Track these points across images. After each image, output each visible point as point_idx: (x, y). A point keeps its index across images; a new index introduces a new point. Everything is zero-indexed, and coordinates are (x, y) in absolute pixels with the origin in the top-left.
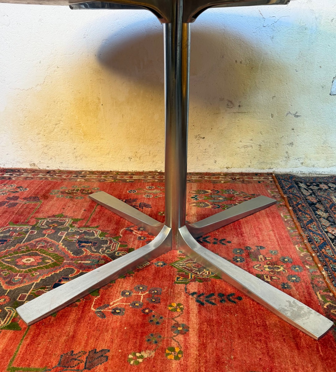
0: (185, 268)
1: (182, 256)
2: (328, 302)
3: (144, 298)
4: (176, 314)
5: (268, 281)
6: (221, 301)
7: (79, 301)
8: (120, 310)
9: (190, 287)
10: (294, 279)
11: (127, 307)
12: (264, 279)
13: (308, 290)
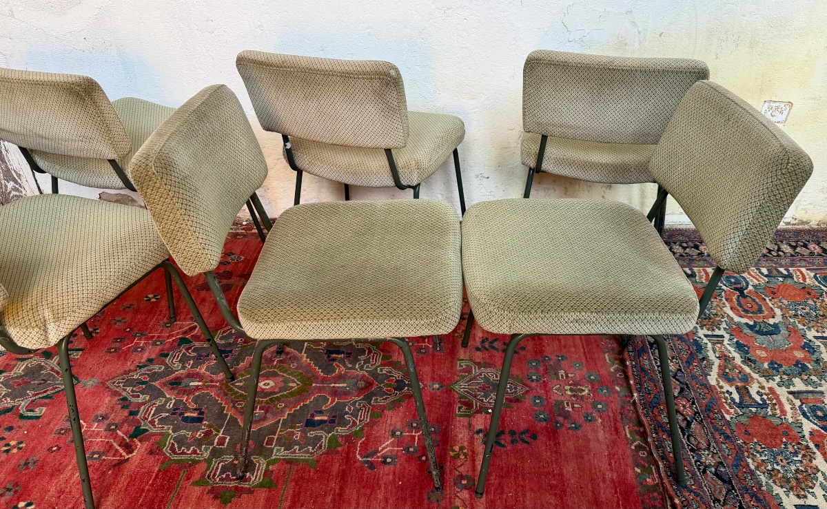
0: (468, 392)
1: (464, 373)
2: (638, 440)
3: (418, 439)
4: (459, 463)
5: (568, 411)
6: (512, 442)
7: (341, 445)
8: (390, 458)
9: (474, 421)
10: (600, 406)
11: (399, 454)
12: (564, 408)
13: (615, 423)
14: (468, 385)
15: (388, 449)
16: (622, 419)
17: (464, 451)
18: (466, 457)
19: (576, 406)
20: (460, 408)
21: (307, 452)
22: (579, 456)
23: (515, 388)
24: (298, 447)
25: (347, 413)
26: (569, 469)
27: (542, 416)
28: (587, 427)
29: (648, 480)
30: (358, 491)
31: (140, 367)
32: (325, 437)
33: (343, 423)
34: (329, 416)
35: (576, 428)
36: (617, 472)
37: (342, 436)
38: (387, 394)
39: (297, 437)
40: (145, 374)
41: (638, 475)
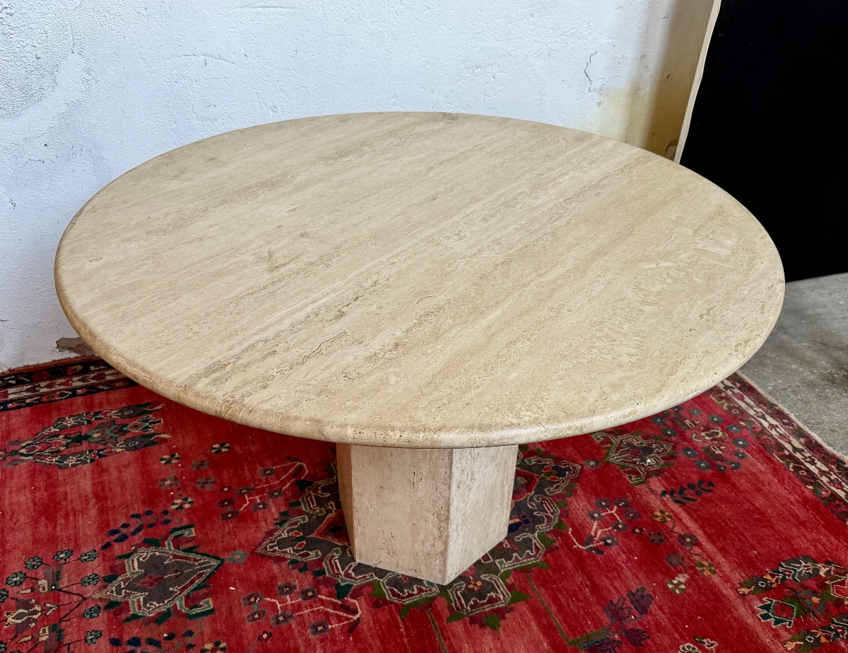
0: (625, 461)
1: (606, 446)
2: (790, 462)
3: (618, 515)
4: (670, 525)
5: (720, 454)
6: (698, 494)
7: (554, 541)
8: (609, 539)
9: (653, 487)
10: (741, 443)
11: (613, 533)
12: (714, 453)
13: (763, 454)
14: (620, 455)
15: (599, 532)
16: (765, 448)
17: (667, 513)
18: (672, 519)
19: (722, 448)
20: (630, 478)
21: (529, 556)
22: (759, 490)
23: (663, 447)
24: (516, 554)
25: (533, 511)
26: (759, 502)
27: (703, 465)
28: (743, 463)
29: (823, 493)
30: (607, 577)
31: (281, 524)
32: (535, 538)
33: (540, 521)
34: (519, 518)
35: (736, 468)
36: (796, 493)
37: (548, 533)
38: (555, 483)
39: (507, 545)
40: (292, 530)
41: (814, 491)
